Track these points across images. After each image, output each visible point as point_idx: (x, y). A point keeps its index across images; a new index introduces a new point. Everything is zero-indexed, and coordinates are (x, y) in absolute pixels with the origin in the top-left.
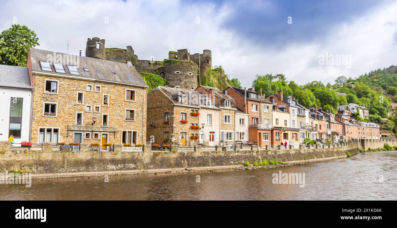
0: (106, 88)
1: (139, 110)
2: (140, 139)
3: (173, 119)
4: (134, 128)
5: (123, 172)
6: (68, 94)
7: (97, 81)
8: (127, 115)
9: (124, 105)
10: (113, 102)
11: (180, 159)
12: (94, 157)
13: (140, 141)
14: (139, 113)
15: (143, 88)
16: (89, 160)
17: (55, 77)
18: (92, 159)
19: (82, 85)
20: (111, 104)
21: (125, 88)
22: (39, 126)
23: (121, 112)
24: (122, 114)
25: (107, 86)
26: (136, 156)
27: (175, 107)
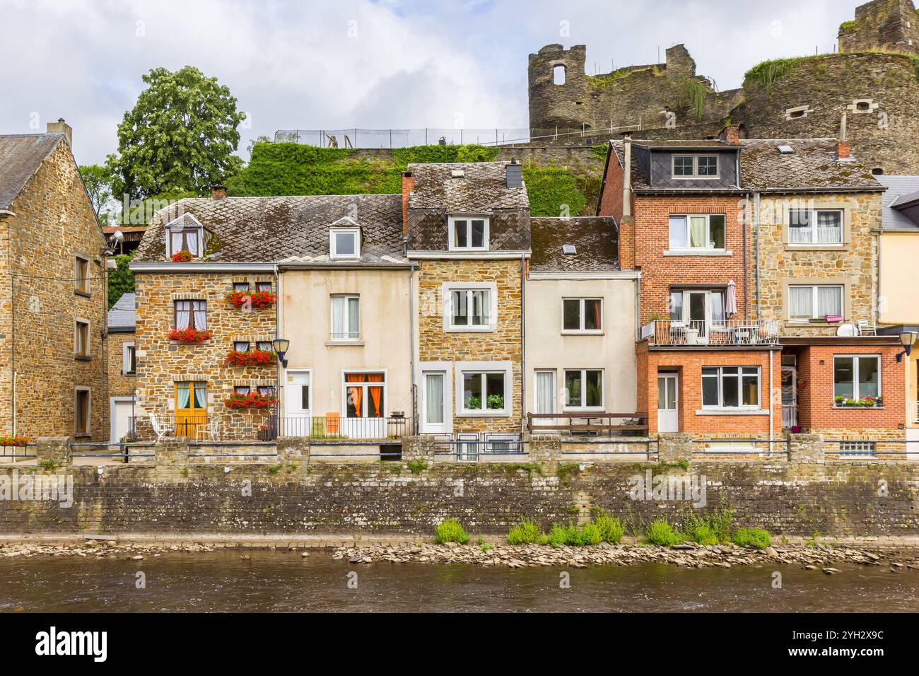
27: (143, 277)
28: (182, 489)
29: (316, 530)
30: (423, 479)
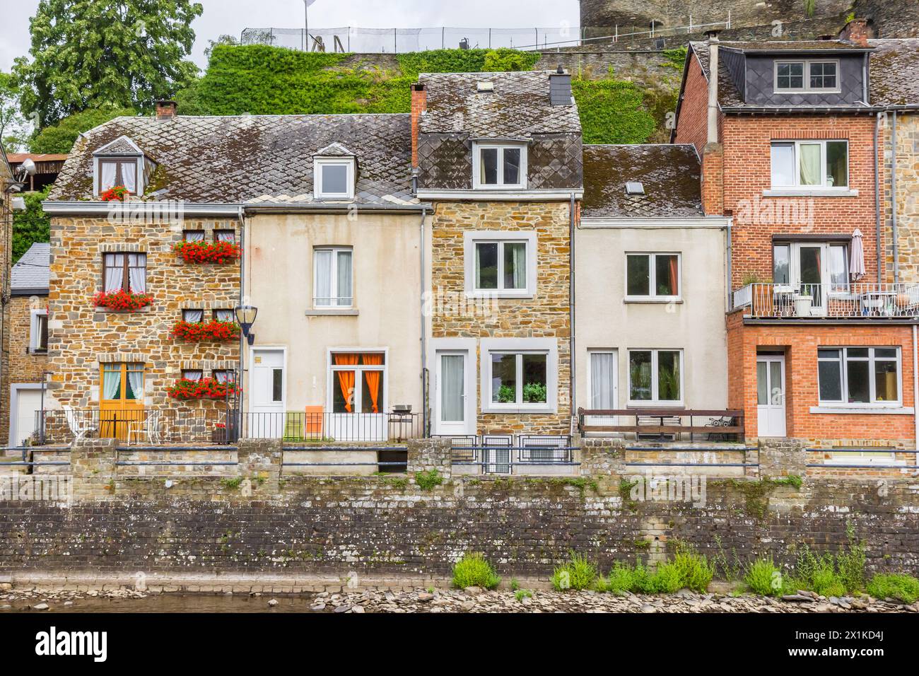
27: (62, 221)
28: (106, 511)
29: (289, 568)
30: (435, 498)
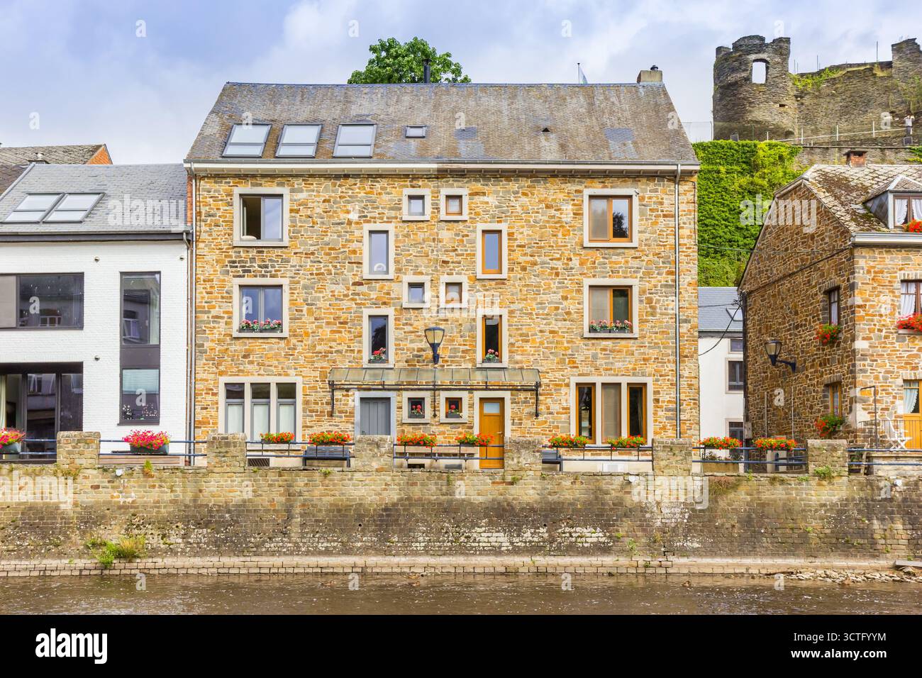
0: (492, 195)
1: (654, 282)
2: (667, 418)
3: (853, 312)
4: (631, 366)
5: (541, 561)
6: (326, 239)
7: (446, 170)
8: (595, 310)
9: (582, 264)
10: (525, 255)
11: (860, 511)
12: (416, 492)
13: (664, 428)
14: (655, 297)
15: (673, 177)
16: (394, 505)
17: (271, 176)
18: (408, 502)
19: (385, 197)
20: (516, 268)
21: (579, 188)
22: (221, 373)
23: (565, 298)
24: (570, 305)
25: (493, 188)
26: (614, 494)
27: (865, 252)
